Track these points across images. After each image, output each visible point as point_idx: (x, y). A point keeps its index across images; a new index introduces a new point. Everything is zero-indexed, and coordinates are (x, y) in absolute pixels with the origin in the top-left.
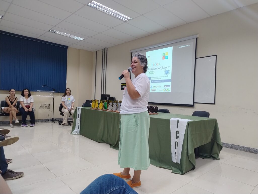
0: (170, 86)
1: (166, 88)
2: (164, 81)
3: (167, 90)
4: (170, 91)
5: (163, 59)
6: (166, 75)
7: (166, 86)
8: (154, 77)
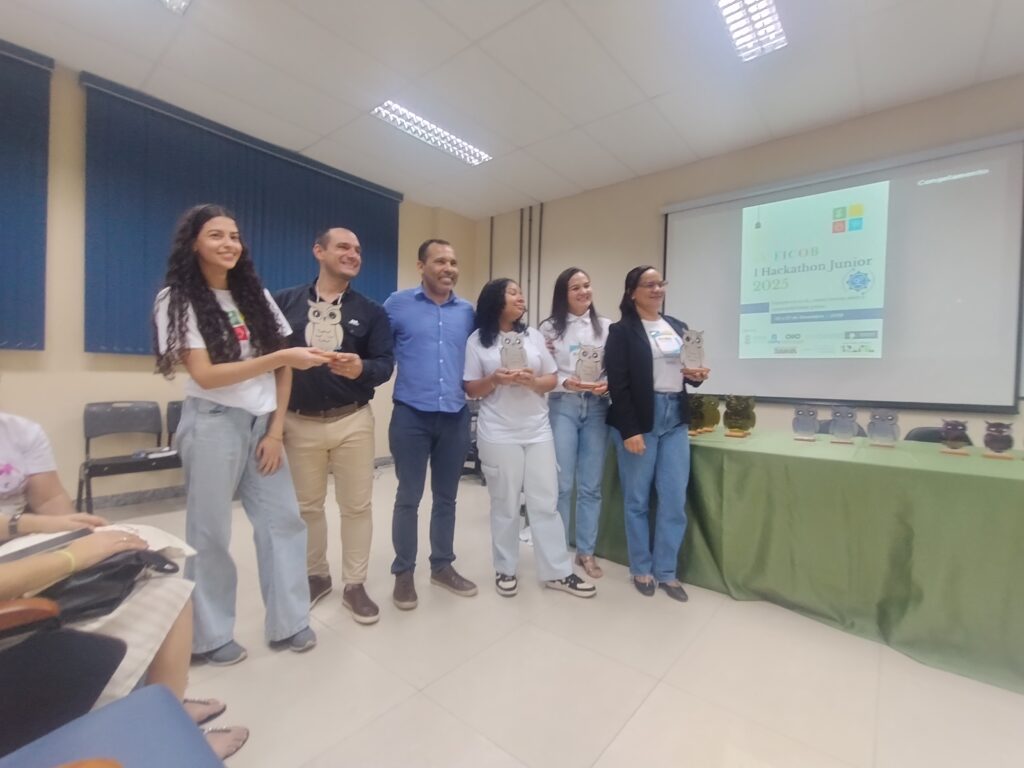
0: (876, 332)
1: (856, 343)
2: (841, 315)
3: (860, 351)
4: (878, 354)
5: (834, 231)
6: (853, 292)
7: (852, 335)
8: (787, 302)
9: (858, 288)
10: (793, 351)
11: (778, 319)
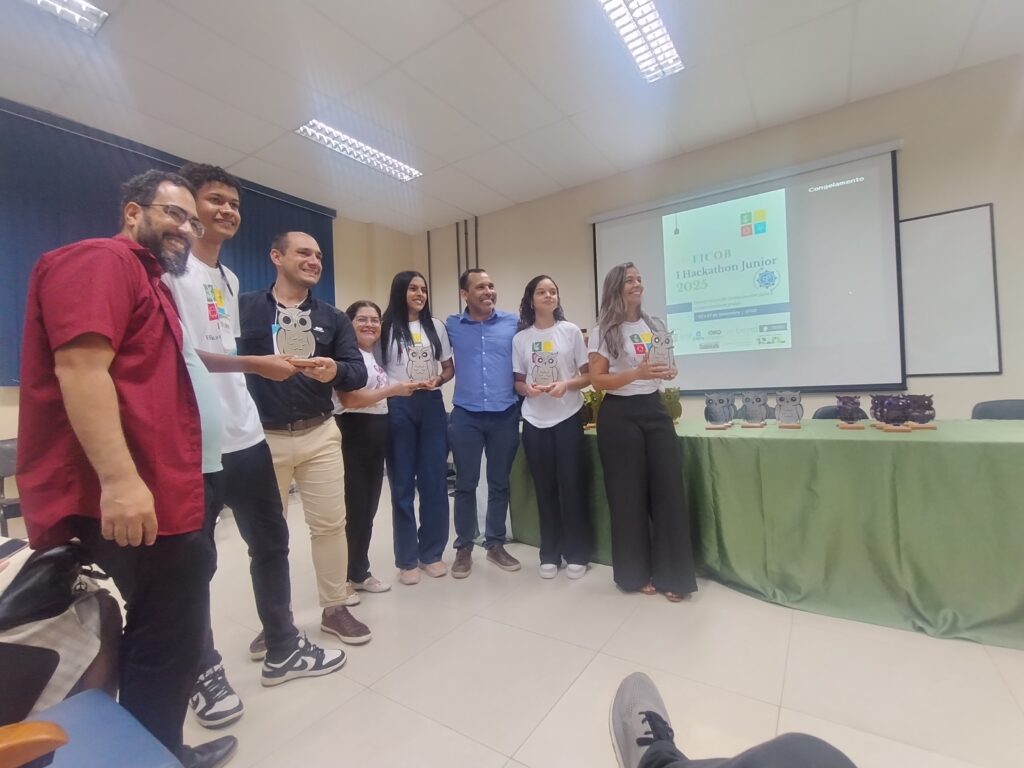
0: (786, 324)
1: (770, 336)
2: (755, 311)
3: (773, 342)
4: (788, 345)
5: (743, 235)
6: (763, 290)
7: (765, 328)
8: (706, 301)
9: (767, 285)
10: (716, 346)
11: (700, 317)
